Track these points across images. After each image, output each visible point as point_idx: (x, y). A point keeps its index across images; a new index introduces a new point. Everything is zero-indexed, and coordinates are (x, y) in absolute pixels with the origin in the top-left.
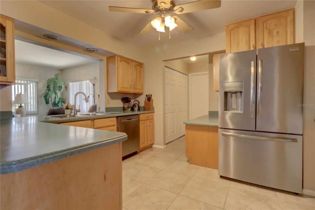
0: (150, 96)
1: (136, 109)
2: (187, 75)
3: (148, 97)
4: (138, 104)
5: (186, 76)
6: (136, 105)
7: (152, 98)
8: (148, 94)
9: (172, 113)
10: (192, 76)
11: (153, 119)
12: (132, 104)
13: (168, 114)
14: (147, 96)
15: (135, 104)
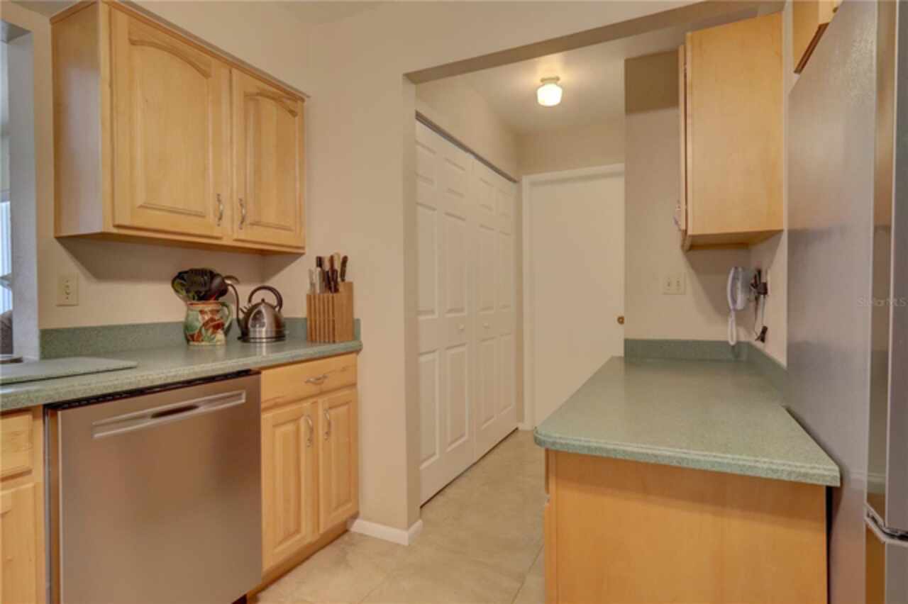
0: (337, 266)
1: (263, 331)
2: (515, 181)
3: (327, 267)
4: (274, 308)
5: (511, 184)
6: (259, 312)
7: (348, 278)
8: (326, 255)
9: (448, 348)
10: (534, 184)
11: (353, 385)
12: (244, 304)
13: (430, 357)
14: (320, 262)
15: (256, 306)
